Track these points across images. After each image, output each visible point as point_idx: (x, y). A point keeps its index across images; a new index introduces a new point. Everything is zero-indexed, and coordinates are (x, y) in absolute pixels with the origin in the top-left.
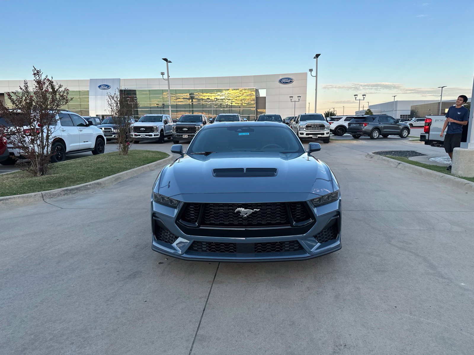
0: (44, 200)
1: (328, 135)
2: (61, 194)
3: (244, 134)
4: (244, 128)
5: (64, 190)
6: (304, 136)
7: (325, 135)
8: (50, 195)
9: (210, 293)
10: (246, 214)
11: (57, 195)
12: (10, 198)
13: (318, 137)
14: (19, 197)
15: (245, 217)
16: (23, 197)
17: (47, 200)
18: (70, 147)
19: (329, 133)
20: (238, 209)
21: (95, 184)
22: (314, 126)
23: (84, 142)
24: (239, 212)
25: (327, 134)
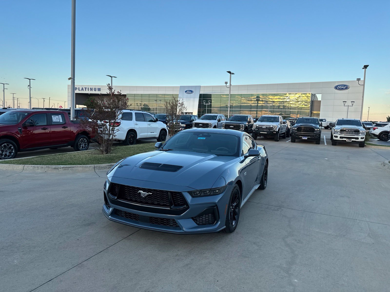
0: (95, 170)
1: (363, 140)
2: (106, 167)
3: (202, 138)
5: (109, 165)
6: (338, 139)
7: (360, 140)
8: (99, 168)
10: (144, 195)
11: (104, 168)
12: (75, 167)
13: (352, 141)
14: (80, 166)
15: (143, 197)
16: (83, 167)
17: (97, 171)
18: (140, 135)
19: (364, 138)
20: (139, 191)
23: (151, 133)
24: (140, 193)
25: (361, 138)
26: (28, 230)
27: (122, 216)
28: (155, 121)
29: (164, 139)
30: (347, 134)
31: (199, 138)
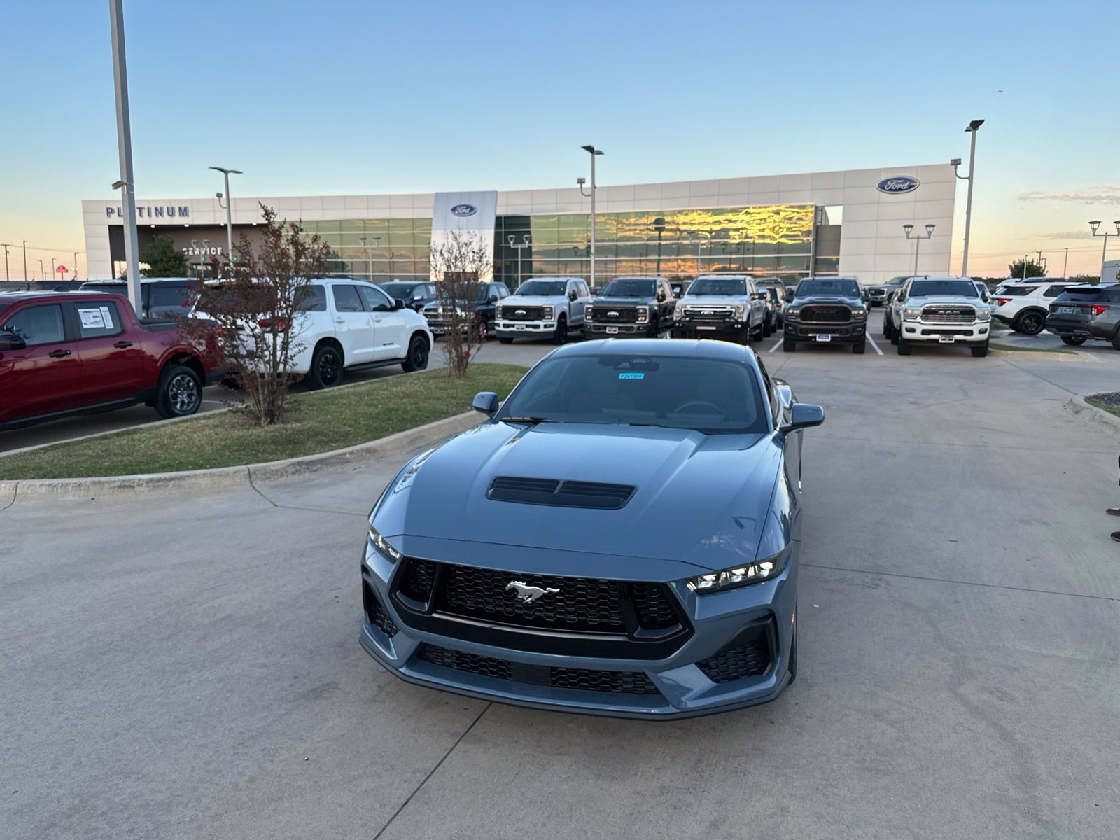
0: (251, 483)
1: (984, 337)
2: (287, 472)
3: (632, 376)
4: (637, 361)
5: (294, 464)
6: (918, 335)
7: (976, 337)
8: (265, 474)
9: (440, 764)
10: (530, 596)
11: (279, 474)
12: (188, 476)
13: (956, 341)
14: (204, 475)
15: (527, 603)
16: (212, 475)
17: (258, 484)
18: (352, 356)
19: (986, 330)
20: (512, 583)
21: (362, 450)
22: (946, 311)
23: (385, 345)
24: (514, 590)
25: (981, 332)
26: (116, 735)
27: (445, 665)
28: (393, 309)
29: (422, 364)
30: (940, 320)
31: (623, 376)
